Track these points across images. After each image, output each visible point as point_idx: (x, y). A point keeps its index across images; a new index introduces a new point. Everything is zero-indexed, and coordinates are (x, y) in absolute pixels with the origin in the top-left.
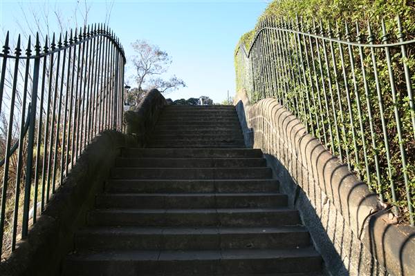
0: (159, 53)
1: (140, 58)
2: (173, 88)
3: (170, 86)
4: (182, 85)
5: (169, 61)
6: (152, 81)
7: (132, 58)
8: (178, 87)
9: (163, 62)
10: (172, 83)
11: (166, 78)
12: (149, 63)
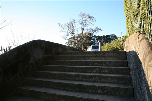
0: (90, 17)
1: (82, 20)
2: (97, 32)
3: (96, 31)
4: (100, 30)
5: (95, 20)
6: (88, 29)
7: (78, 20)
8: (99, 31)
9: (92, 21)
10: (96, 29)
11: (94, 28)
12: (86, 22)
